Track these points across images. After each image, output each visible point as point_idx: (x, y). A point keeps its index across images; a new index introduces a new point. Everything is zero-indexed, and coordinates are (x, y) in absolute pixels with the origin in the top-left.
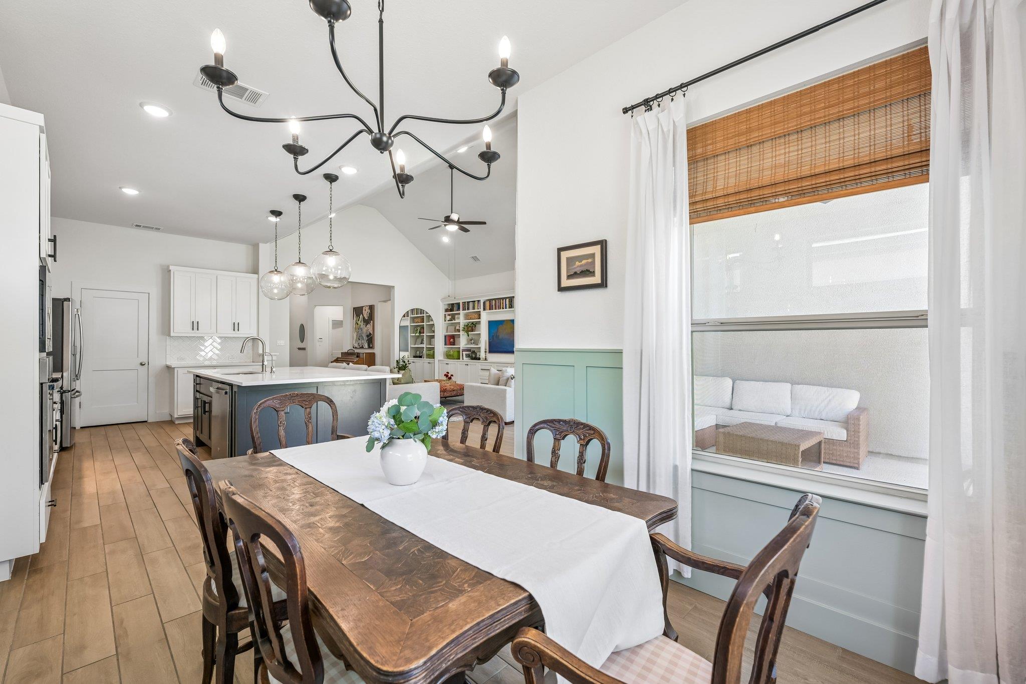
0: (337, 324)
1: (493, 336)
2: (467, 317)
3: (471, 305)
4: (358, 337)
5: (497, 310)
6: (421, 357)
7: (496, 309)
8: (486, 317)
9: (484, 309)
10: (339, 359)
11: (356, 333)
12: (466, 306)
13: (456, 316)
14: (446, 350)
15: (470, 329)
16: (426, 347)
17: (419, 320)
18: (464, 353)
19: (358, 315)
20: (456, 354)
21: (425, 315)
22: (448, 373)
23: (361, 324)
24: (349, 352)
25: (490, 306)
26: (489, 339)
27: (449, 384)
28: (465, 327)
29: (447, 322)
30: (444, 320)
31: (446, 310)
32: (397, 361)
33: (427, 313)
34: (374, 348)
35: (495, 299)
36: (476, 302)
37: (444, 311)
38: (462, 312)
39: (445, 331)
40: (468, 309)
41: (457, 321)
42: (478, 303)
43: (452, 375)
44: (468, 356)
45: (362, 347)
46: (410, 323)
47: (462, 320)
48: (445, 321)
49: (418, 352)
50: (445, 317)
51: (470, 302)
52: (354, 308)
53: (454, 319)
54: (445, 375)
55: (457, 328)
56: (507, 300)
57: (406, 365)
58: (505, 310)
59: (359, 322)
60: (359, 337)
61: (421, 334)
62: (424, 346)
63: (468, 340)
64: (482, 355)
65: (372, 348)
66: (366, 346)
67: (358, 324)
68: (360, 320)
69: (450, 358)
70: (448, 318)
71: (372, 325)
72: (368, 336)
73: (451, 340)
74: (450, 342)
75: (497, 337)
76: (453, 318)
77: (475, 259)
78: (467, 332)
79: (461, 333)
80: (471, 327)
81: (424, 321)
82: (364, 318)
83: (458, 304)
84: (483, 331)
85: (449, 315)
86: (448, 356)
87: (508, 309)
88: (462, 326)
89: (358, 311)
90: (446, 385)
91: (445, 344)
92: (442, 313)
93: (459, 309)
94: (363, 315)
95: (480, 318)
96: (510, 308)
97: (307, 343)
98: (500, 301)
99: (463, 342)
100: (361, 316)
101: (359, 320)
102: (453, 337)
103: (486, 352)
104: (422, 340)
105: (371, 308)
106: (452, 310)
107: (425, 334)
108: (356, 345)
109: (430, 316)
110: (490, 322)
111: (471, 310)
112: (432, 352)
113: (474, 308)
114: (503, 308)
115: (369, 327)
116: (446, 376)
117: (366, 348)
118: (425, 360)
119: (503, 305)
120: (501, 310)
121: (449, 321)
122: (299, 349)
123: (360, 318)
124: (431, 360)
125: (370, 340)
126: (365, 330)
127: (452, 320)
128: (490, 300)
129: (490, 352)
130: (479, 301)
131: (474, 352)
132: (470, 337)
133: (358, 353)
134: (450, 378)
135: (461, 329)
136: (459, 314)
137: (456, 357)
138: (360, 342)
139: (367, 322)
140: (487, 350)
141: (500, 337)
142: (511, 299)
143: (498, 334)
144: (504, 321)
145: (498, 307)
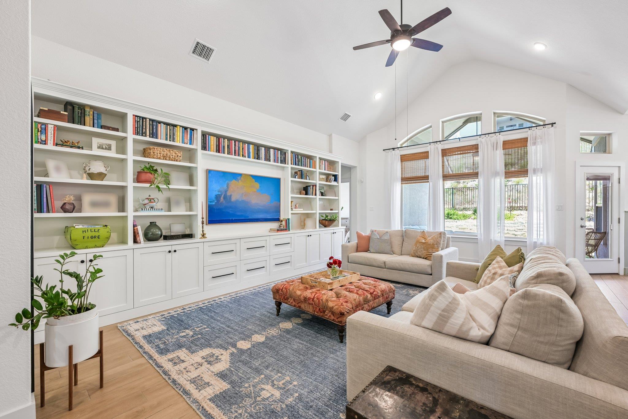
5: (232, 156)
7: (230, 153)
9: (204, 148)
25: (217, 146)
56: (252, 147)
58: (245, 159)
75: (228, 198)
95: (193, 162)
96: (254, 158)
98: (239, 144)
103: (203, 223)
110: (210, 172)
114: (243, 156)
128: (217, 137)
141: (233, 199)
142: (258, 147)
143: (228, 194)
144: (240, 175)
145: (235, 153)
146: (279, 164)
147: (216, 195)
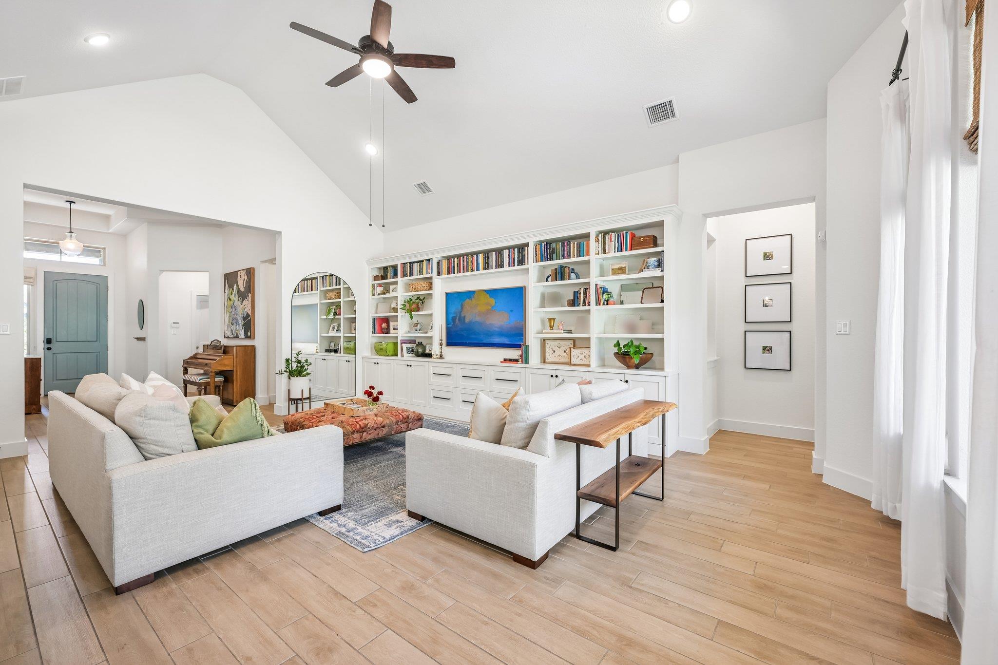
0: (203, 302)
1: (454, 319)
2: (409, 287)
3: (416, 267)
4: (231, 321)
5: (462, 274)
6: (336, 351)
7: (459, 272)
8: (442, 286)
9: (439, 273)
10: (198, 357)
11: (228, 314)
12: (408, 269)
13: (392, 287)
14: (375, 341)
15: (414, 306)
16: (344, 337)
17: (333, 294)
18: (405, 346)
19: (231, 286)
20: (390, 348)
21: (341, 287)
22: (372, 388)
23: (235, 298)
24: (213, 343)
25: (449, 267)
26: (448, 323)
27: (375, 411)
28: (406, 304)
29: (377, 296)
30: (371, 294)
31: (376, 278)
32: (287, 360)
33: (345, 283)
34: (254, 338)
35: (458, 256)
36: (425, 263)
37: (372, 278)
38: (400, 279)
39: (374, 311)
40: (411, 274)
41: (392, 294)
42: (428, 264)
43: (380, 393)
44: (411, 351)
45: (237, 337)
46: (320, 300)
47: (401, 291)
48: (374, 295)
49: (332, 344)
50: (374, 288)
51: (413, 262)
52: (225, 275)
53: (388, 291)
54: (366, 392)
55: (393, 305)
56: (481, 256)
57: (302, 367)
58: (476, 272)
59: (232, 297)
60: (233, 322)
61: (337, 317)
62: (341, 334)
63: (410, 324)
64: (435, 349)
65: (250, 337)
66: (242, 334)
67: (230, 300)
68: (234, 293)
69: (382, 354)
70: (379, 290)
71: (250, 300)
72: (244, 319)
73: (383, 325)
74: (382, 328)
75: (462, 319)
76: (386, 290)
77: (423, 188)
78: (410, 311)
79: (400, 313)
80: (416, 304)
81: (340, 296)
82: (239, 289)
83: (395, 268)
84: (437, 310)
85: (380, 285)
86: (379, 350)
87: (481, 271)
88: (400, 302)
89: (230, 279)
90: (367, 413)
91: (374, 332)
92: (368, 281)
93: (395, 275)
94: (237, 285)
95: (431, 289)
96: (485, 269)
97: (149, 331)
98: (468, 259)
99: (403, 328)
100: (235, 287)
101: (232, 294)
102: (386, 320)
103: (441, 344)
104: (339, 325)
105: (250, 272)
106: (384, 277)
107: (341, 317)
108: (229, 334)
109: (349, 288)
110: (448, 295)
111: (416, 276)
112: (352, 343)
113: (420, 273)
114: (472, 270)
115: (247, 303)
116: (369, 394)
117: (241, 339)
118: (343, 356)
119: (472, 265)
120: (470, 273)
121: (379, 294)
122: (138, 339)
123: (233, 289)
124: (351, 357)
125: (248, 324)
126: (240, 310)
127: (385, 294)
128: (449, 258)
129: (449, 344)
130: (429, 260)
131: (420, 344)
132: (415, 320)
133: (225, 347)
134: (376, 399)
135: (399, 307)
136: (396, 283)
137: (391, 353)
138: (233, 328)
139: (242, 296)
140: (444, 342)
141: (467, 320)
142: (487, 253)
143: (463, 315)
144: (473, 292)
145: (464, 269)
146: (516, 267)
147: (452, 317)
